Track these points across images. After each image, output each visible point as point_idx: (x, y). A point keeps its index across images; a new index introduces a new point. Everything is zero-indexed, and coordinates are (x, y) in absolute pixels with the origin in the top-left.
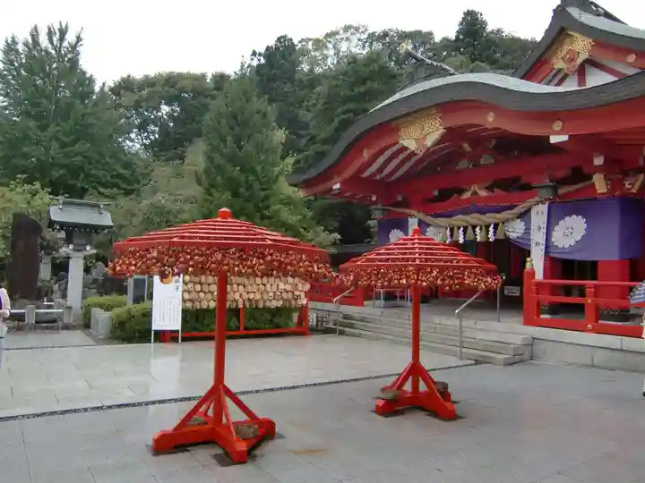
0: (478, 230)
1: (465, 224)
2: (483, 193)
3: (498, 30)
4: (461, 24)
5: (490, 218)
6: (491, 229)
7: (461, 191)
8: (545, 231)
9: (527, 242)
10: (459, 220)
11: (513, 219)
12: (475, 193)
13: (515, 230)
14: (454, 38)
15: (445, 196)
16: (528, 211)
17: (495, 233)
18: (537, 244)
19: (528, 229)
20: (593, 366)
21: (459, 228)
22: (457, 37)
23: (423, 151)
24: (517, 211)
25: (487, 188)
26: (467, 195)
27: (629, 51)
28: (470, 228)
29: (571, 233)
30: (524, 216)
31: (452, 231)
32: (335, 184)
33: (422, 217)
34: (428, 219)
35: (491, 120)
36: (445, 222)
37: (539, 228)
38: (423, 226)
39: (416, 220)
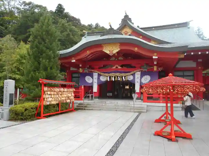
0: (119, 77)
1: (115, 76)
2: (119, 67)
3: (68, 13)
4: (57, 7)
5: (123, 74)
6: (123, 77)
8: (140, 79)
9: (134, 81)
10: (111, 75)
11: (129, 75)
12: (117, 67)
13: (130, 78)
14: (54, 11)
16: (135, 73)
17: (125, 78)
18: (137, 82)
19: (134, 78)
20: (163, 111)
21: (112, 77)
22: (55, 11)
23: (112, 54)
24: (131, 73)
25: (120, 66)
26: (114, 68)
28: (116, 77)
30: (133, 75)
31: (110, 77)
32: (73, 60)
33: (99, 73)
34: (102, 74)
35: (136, 49)
36: (107, 74)
37: (138, 78)
38: (99, 75)
39: (97, 74)
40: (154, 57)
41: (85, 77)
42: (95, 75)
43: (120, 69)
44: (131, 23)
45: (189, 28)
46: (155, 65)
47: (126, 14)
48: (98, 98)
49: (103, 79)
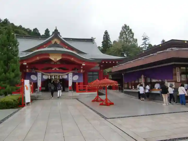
0: (57, 76)
2: (57, 69)
5: (61, 74)
7: (52, 68)
10: (51, 74)
11: (65, 75)
12: (55, 69)
13: (65, 77)
15: (48, 69)
16: (68, 74)
17: (62, 77)
19: (68, 77)
21: (53, 76)
26: (54, 69)
27: (66, 46)
28: (55, 76)
29: (76, 78)
30: (68, 75)
31: (51, 76)
32: (25, 63)
33: (43, 73)
34: (45, 73)
35: (72, 59)
36: (49, 74)
37: (71, 77)
38: (42, 75)
39: (41, 73)
40: (83, 65)
41: (30, 76)
42: (39, 75)
43: (58, 71)
44: (60, 35)
45: (94, 43)
46: (82, 69)
47: (56, 28)
48: (41, 91)
49: (45, 77)
